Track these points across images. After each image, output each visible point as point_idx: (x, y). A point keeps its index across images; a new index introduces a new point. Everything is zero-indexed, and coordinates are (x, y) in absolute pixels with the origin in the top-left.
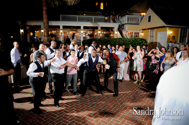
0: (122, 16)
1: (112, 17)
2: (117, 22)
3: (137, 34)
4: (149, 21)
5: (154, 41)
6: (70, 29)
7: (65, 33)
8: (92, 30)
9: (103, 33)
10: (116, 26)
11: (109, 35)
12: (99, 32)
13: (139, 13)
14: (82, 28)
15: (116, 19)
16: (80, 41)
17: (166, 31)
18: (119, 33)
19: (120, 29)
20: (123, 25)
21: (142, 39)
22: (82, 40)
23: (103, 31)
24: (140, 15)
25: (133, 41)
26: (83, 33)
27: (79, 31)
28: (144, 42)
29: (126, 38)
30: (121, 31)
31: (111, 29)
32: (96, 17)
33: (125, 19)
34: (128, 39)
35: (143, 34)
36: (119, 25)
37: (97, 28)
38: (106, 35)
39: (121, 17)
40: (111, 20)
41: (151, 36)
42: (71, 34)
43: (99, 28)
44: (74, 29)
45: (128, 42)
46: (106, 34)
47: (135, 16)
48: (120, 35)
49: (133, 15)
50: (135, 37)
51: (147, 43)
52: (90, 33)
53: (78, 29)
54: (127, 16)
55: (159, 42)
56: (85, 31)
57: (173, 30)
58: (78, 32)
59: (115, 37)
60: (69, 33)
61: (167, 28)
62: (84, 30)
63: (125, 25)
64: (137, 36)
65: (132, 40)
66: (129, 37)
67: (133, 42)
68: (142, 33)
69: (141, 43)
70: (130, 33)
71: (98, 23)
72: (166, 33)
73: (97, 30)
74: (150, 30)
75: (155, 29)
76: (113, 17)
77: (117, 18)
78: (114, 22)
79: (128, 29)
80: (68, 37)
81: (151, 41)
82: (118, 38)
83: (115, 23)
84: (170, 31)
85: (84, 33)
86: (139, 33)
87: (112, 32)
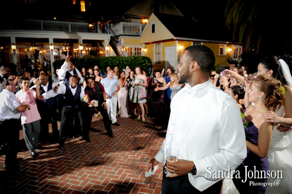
0: (115, 22)
1: (99, 25)
2: (108, 32)
3: (138, 50)
4: (153, 31)
5: (161, 60)
6: (29, 43)
7: (21, 50)
8: (68, 44)
9: (87, 49)
10: (106, 38)
11: (97, 52)
12: (81, 48)
13: (140, 20)
14: (51, 41)
15: (106, 28)
16: (50, 62)
17: (175, 45)
18: (112, 49)
19: (113, 43)
20: (117, 37)
21: (144, 57)
22: (53, 60)
23: (87, 46)
24: (141, 23)
25: (132, 61)
26: (54, 50)
27: (46, 46)
28: (147, 61)
29: (123, 55)
30: (114, 46)
31: (100, 43)
32: (74, 23)
33: (119, 28)
34: (125, 58)
35: (146, 50)
36: (111, 37)
37: (76, 41)
38: (91, 52)
39: (113, 25)
40: (99, 30)
41: (157, 52)
42: (33, 52)
43: (81, 42)
44: (37, 44)
45: (125, 63)
46: (93, 51)
47: (133, 23)
48: (113, 52)
49: (131, 22)
50: (135, 54)
51: (151, 62)
52: (66, 49)
53: (45, 43)
54: (122, 23)
55: (168, 61)
56: (58, 47)
57: (183, 44)
58: (44, 47)
59: (107, 56)
60: (28, 50)
61: (177, 42)
62: (54, 45)
63: (120, 37)
64: (138, 53)
65: (130, 59)
66: (126, 55)
67: (132, 63)
68: (145, 48)
69: (144, 63)
70: (129, 48)
71: (78, 33)
72: (176, 49)
73: (77, 44)
74: (155, 44)
75: (162, 43)
76: (102, 25)
77: (107, 25)
78: (104, 31)
79: (125, 43)
80: (27, 56)
81: (157, 60)
82: (111, 57)
83: (106, 34)
84: (180, 45)
85: (56, 50)
86: (140, 49)
87: (101, 48)
